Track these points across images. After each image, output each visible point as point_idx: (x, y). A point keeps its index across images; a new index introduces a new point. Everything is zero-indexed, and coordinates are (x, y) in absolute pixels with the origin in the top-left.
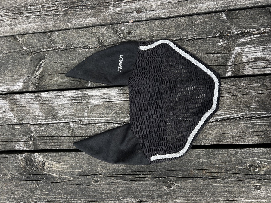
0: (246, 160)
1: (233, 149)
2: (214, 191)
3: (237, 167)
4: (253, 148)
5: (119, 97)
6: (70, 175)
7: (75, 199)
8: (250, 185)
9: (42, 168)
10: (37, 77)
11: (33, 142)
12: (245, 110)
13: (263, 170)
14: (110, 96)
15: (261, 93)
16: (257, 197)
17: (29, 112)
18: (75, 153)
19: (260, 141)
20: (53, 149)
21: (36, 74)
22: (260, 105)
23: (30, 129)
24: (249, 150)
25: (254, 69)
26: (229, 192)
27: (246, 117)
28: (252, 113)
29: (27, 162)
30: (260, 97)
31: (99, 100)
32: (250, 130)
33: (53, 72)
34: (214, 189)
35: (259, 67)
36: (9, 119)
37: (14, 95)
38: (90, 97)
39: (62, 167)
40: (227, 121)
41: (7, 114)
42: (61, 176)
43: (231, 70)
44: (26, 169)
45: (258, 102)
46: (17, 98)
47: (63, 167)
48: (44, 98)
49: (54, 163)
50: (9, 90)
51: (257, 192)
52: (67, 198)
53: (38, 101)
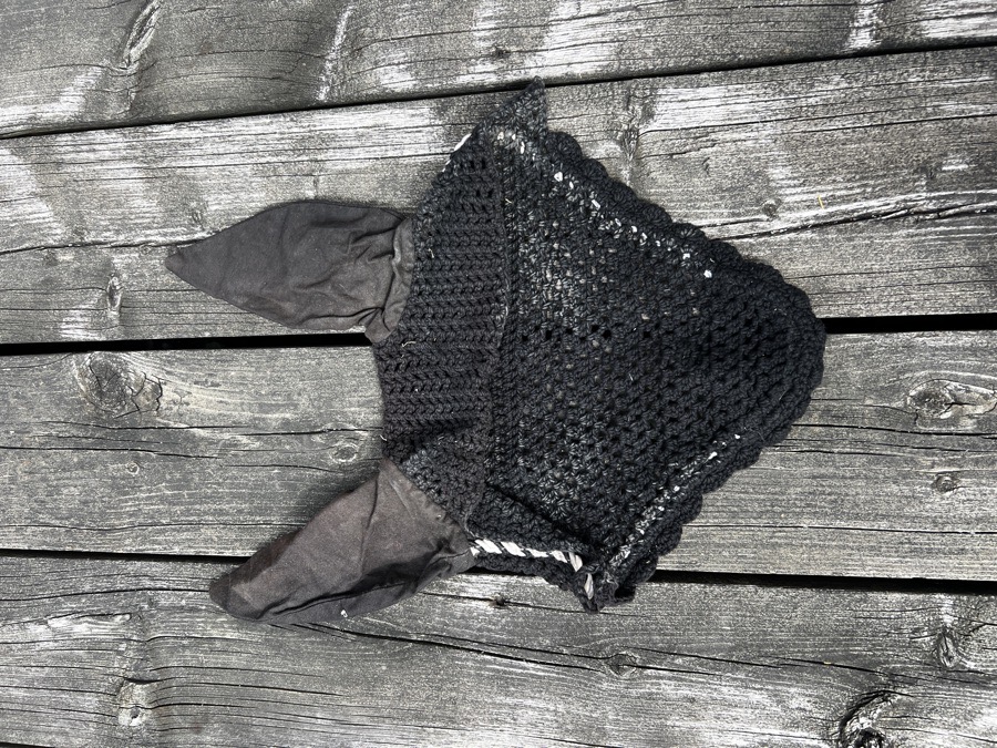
0: (907, 375)
1: (860, 336)
2: (775, 494)
3: (868, 402)
4: (938, 332)
5: (431, 138)
6: (252, 431)
7: (269, 515)
8: (917, 474)
9: (154, 403)
10: (134, 68)
11: (120, 312)
12: (915, 181)
13: (970, 417)
14: (397, 137)
15: (983, 116)
16: (941, 517)
17: (105, 201)
18: (268, 351)
19: (966, 304)
20: (192, 336)
21: (129, 57)
22: (976, 161)
23: (108, 264)
24: (921, 339)
25: (963, 17)
26: (833, 497)
27: (916, 213)
28: (944, 193)
29: (99, 383)
30: (980, 131)
31: (356, 151)
32: (931, 261)
33: (190, 47)
34: (776, 484)
35: (982, 10)
36: (37, 228)
37: (54, 136)
38: (326, 141)
39: (221, 402)
40: (841, 226)
41: (30, 210)
42: (218, 435)
43: (869, 23)
44: (97, 407)
45: (970, 151)
46: (63, 150)
47: (227, 403)
48: (157, 146)
49: (194, 389)
50: (35, 119)
51: (942, 499)
52: (240, 512)
53: (136, 158)
